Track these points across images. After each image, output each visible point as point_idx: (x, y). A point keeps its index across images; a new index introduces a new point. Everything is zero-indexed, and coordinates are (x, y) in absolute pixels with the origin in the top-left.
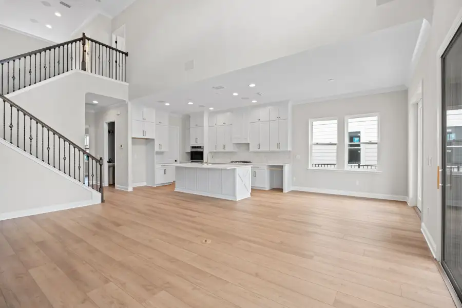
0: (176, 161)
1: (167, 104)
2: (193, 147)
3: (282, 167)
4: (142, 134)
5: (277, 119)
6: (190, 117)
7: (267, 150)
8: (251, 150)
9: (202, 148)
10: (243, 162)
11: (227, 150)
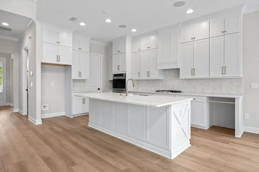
0: (99, 89)
1: (83, 24)
2: (115, 75)
3: (233, 100)
4: (56, 60)
5: (223, 34)
6: (112, 43)
7: (206, 76)
8: (182, 76)
9: (124, 75)
10: (171, 91)
11: (151, 77)
